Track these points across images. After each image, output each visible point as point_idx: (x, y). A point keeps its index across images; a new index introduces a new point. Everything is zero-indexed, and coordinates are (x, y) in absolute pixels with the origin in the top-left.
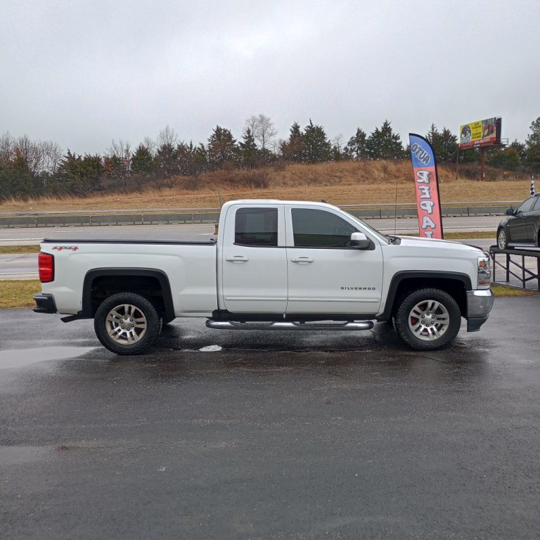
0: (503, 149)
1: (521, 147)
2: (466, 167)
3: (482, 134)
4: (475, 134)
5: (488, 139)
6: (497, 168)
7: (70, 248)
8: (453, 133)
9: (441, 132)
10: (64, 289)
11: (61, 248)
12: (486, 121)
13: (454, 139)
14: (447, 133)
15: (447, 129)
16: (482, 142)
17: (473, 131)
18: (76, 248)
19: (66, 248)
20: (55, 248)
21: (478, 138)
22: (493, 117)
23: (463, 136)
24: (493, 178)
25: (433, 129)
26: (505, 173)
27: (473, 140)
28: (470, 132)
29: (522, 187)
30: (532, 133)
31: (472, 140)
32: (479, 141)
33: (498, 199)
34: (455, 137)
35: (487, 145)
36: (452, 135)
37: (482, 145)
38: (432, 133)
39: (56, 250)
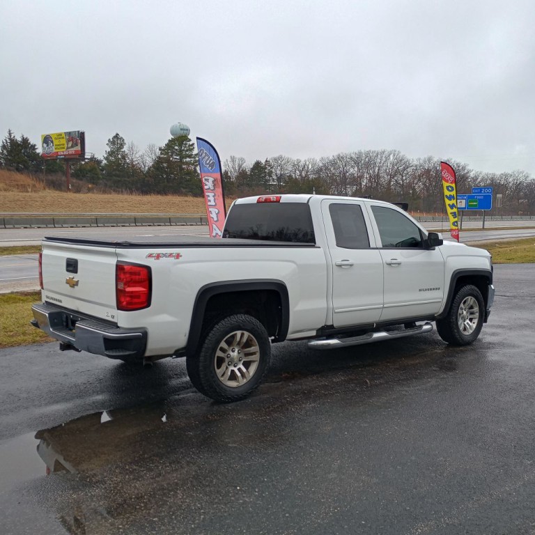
0: (83, 163)
1: (99, 162)
2: (50, 178)
3: (66, 146)
4: (58, 145)
5: (72, 151)
6: (81, 180)
7: (171, 255)
8: (32, 141)
9: (19, 139)
10: (165, 318)
11: (158, 256)
12: (69, 133)
13: (33, 147)
14: (25, 141)
15: (25, 137)
16: (66, 153)
17: (56, 142)
18: (178, 256)
19: (165, 255)
20: (150, 256)
21: (62, 149)
22: (77, 130)
23: (45, 145)
24: (78, 190)
25: (10, 134)
26: (90, 186)
27: (57, 151)
28: (52, 142)
29: (111, 200)
30: (109, 150)
31: (55, 151)
32: (63, 152)
33: (92, 211)
34: (35, 145)
35: (73, 157)
36: (32, 143)
37: (67, 157)
38: (10, 139)
39: (152, 259)
